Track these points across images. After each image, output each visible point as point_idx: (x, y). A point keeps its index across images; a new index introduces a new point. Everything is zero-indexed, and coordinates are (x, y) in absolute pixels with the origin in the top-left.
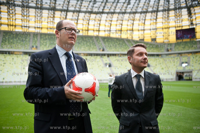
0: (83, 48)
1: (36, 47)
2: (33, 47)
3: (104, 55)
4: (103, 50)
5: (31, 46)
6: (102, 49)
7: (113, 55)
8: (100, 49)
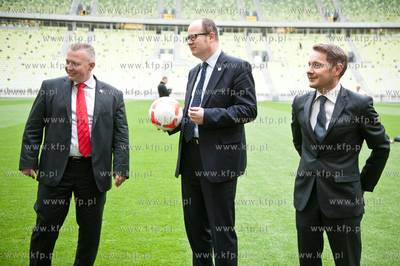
0: (283, 15)
1: (173, 12)
2: (166, 12)
3: (339, 30)
4: (335, 19)
5: (162, 10)
6: (332, 16)
7: (362, 30)
8: (327, 15)
